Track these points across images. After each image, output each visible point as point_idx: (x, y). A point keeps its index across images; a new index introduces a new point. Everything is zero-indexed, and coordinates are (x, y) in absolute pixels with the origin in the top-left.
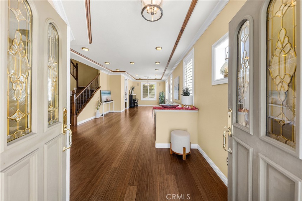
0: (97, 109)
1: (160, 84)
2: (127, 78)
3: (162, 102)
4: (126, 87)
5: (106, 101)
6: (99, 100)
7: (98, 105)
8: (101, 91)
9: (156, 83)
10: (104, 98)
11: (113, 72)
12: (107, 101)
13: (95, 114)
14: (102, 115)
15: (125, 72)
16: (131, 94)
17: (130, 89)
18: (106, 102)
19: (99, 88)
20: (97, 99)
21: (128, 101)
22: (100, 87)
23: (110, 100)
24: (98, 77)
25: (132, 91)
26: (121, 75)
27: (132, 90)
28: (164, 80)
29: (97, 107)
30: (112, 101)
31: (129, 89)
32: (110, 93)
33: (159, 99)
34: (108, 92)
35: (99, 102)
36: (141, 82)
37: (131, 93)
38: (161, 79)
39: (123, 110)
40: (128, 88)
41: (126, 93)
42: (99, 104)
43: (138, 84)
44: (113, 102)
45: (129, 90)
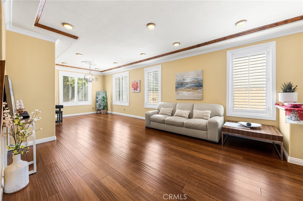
1: (97, 79)
38: (102, 72)
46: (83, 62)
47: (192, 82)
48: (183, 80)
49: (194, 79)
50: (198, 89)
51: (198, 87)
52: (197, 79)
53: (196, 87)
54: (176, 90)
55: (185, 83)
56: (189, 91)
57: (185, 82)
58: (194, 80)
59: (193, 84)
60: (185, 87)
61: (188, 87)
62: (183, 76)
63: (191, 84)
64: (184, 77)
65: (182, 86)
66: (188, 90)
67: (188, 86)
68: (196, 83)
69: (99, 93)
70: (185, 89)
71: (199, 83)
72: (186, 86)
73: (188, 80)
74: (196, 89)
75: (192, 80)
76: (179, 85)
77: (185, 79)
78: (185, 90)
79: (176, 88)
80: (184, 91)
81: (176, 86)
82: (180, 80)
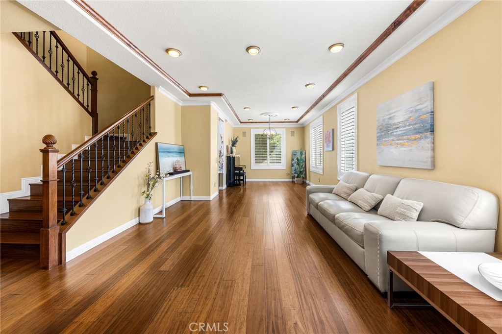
0: (145, 195)
1: (293, 133)
2: (223, 116)
3: (301, 172)
4: (222, 138)
5: (172, 171)
6: (153, 168)
7: (148, 185)
8: (156, 144)
9: (285, 129)
10: (167, 163)
11: (191, 95)
12: (176, 172)
13: (139, 209)
14: (161, 212)
15: (220, 95)
16: (231, 155)
17: (228, 144)
18: (171, 174)
19: (153, 135)
20: (147, 166)
21: (224, 171)
22: (155, 134)
23: (183, 169)
24: (149, 105)
25: (234, 148)
26: (210, 106)
27: (233, 145)
28: (302, 124)
29: (145, 189)
30: (189, 171)
31: (227, 142)
32: (182, 152)
33: (293, 165)
34: (176, 148)
35: (152, 176)
36: (250, 129)
37: (232, 152)
38: (297, 122)
39: (214, 195)
40: (224, 140)
41: (222, 152)
42: (150, 182)
43: (244, 134)
44: (190, 175)
45: (227, 147)
46: (262, 114)
47: (407, 120)
48: (390, 118)
49: (412, 112)
50: (421, 138)
51: (420, 133)
52: (417, 111)
53: (416, 133)
54: (377, 144)
55: (394, 124)
56: (402, 145)
57: (393, 122)
58: (411, 115)
59: (409, 125)
60: (393, 135)
61: (399, 136)
62: (389, 110)
63: (405, 127)
64: (391, 112)
65: (388, 134)
66: (400, 142)
67: (399, 132)
68: (415, 124)
69: (295, 154)
70: (393, 140)
71: (422, 123)
72: (395, 133)
73: (399, 117)
74: (415, 139)
75: (406, 117)
76: (382, 132)
77: (392, 115)
78: (393, 142)
79: (378, 140)
80: (391, 145)
81: (378, 135)
82: (384, 120)
